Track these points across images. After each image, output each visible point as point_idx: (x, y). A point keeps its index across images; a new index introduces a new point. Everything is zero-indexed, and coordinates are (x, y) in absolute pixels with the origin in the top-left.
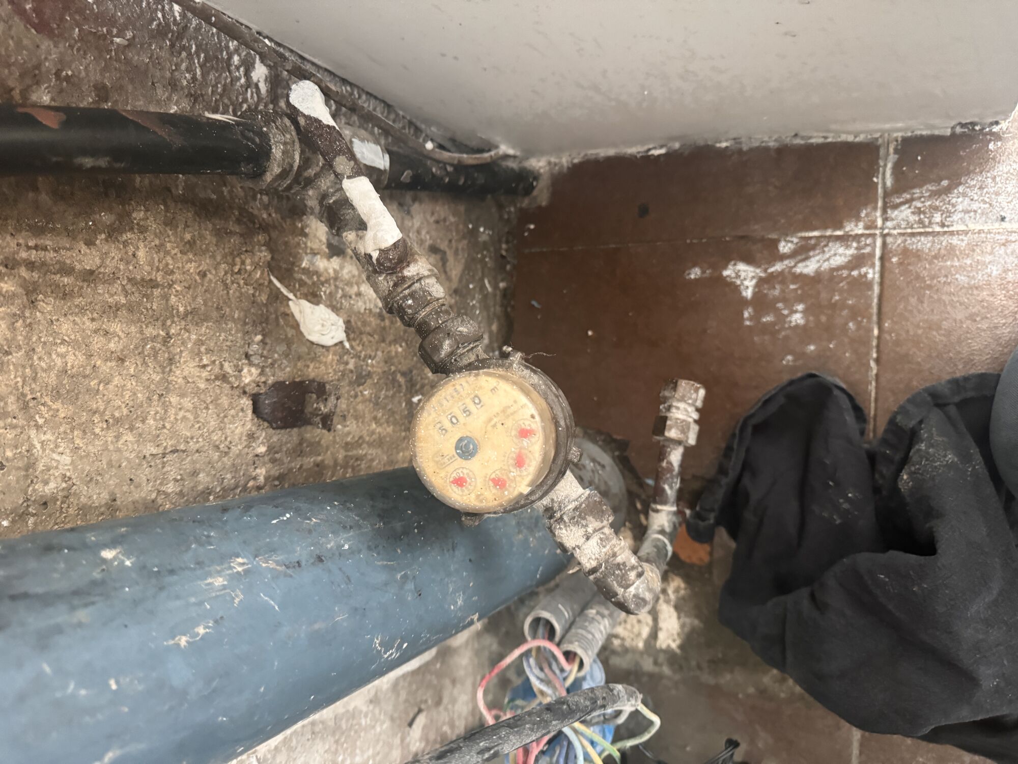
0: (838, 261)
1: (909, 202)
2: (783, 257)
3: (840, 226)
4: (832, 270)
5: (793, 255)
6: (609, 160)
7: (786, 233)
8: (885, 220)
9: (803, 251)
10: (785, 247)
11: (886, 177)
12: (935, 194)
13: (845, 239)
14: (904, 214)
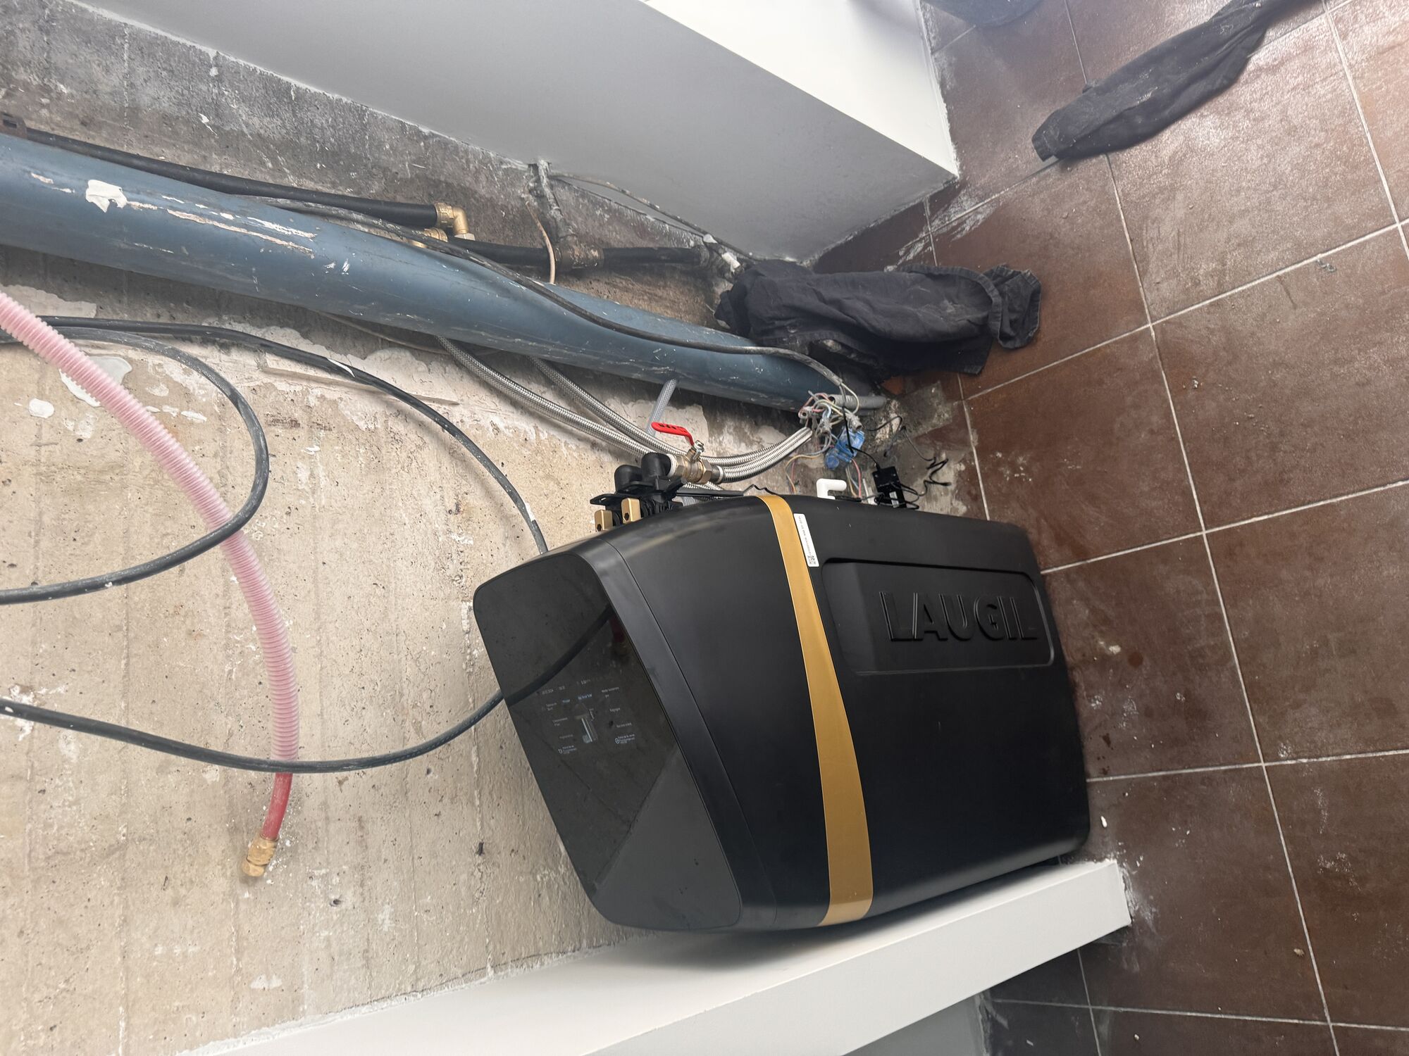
0: (919, 249)
1: (937, 217)
2: (901, 257)
3: (917, 237)
4: (918, 254)
5: (905, 254)
6: (833, 249)
7: (900, 248)
8: (931, 227)
9: (908, 252)
10: (901, 253)
11: (928, 212)
12: (944, 211)
13: (920, 241)
14: (937, 222)
